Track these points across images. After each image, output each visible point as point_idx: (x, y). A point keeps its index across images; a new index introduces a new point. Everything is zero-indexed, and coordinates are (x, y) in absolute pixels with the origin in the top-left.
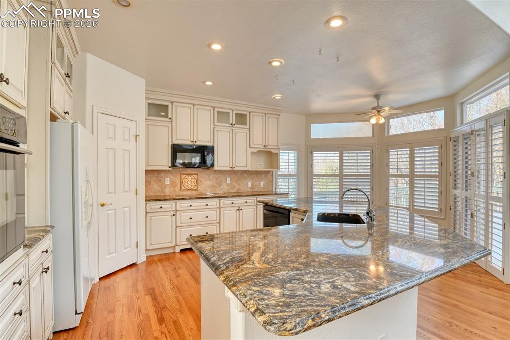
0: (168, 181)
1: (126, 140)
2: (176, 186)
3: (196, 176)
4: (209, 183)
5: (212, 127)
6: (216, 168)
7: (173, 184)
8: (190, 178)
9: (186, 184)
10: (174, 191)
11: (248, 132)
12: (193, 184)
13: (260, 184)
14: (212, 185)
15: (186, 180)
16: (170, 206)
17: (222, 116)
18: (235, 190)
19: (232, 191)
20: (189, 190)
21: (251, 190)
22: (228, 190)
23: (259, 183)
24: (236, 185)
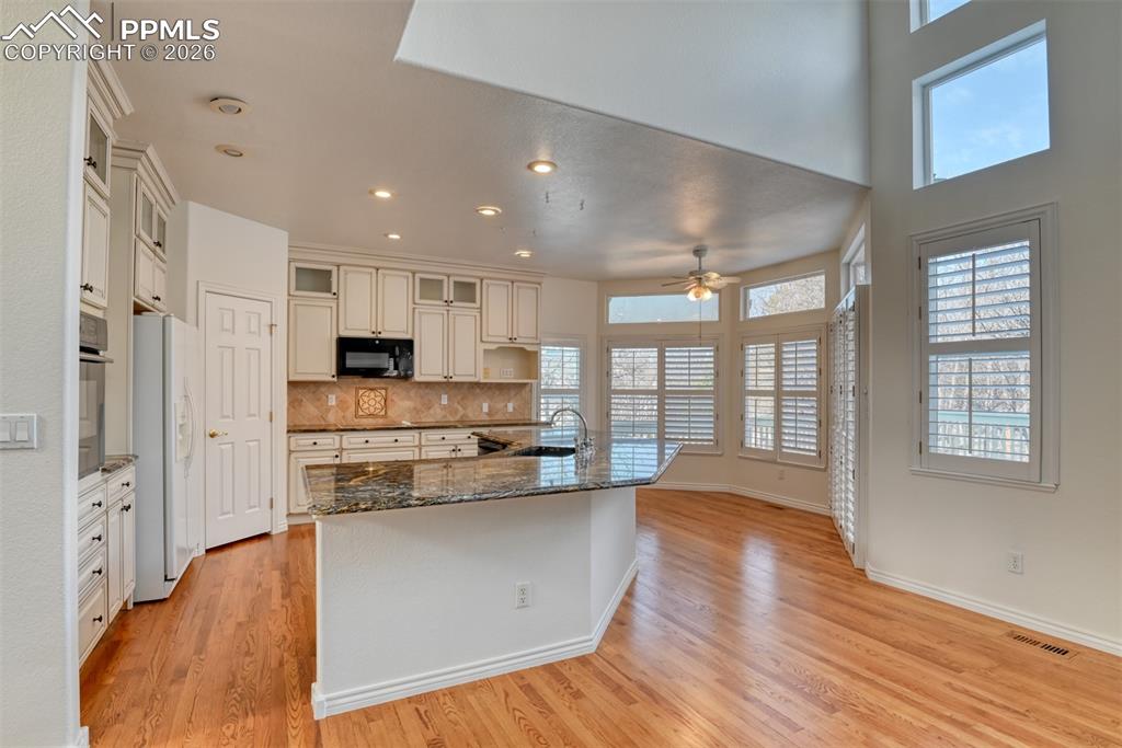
0: (332, 400)
1: (254, 333)
2: (348, 408)
3: (383, 392)
4: (408, 404)
5: (411, 306)
6: (417, 377)
7: (342, 404)
8: (372, 395)
9: (366, 406)
10: (344, 417)
11: (478, 314)
12: (378, 406)
13: (506, 406)
14: (415, 408)
15: (366, 399)
16: (330, 441)
17: (430, 287)
18: (458, 418)
19: (452, 420)
20: (371, 415)
21: (488, 419)
22: (445, 416)
23: (502, 405)
24: (460, 409)
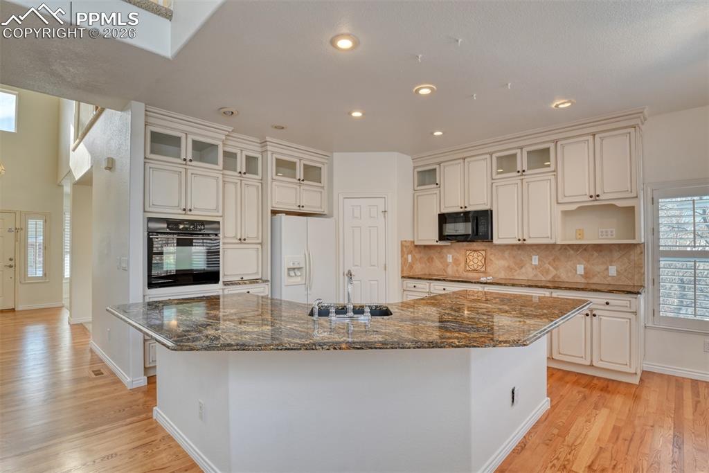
0: (450, 259)
2: (459, 264)
3: (483, 253)
4: (503, 263)
5: (490, 181)
6: (496, 241)
7: (456, 261)
8: (475, 255)
9: (471, 263)
10: (457, 271)
11: (553, 178)
12: (480, 264)
13: (607, 269)
14: (508, 267)
15: (471, 258)
17: (507, 163)
18: (549, 277)
19: (544, 279)
20: (475, 270)
21: (583, 281)
22: (536, 276)
23: (603, 267)
24: (551, 268)
